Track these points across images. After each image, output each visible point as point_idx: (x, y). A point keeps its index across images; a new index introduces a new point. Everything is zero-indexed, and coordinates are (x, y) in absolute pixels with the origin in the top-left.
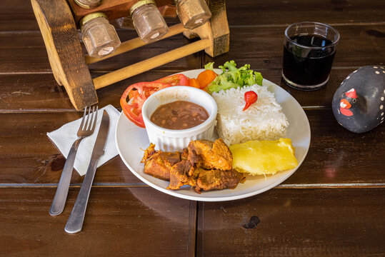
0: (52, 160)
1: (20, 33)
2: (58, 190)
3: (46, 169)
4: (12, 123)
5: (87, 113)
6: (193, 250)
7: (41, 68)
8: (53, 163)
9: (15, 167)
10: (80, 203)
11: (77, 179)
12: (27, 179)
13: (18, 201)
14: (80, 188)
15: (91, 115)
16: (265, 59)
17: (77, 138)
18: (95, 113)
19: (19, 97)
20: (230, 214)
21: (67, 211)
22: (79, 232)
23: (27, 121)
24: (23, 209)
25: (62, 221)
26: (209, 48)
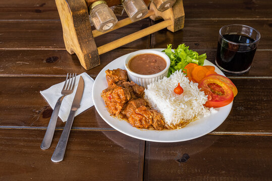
0: (43, 111)
1: (23, 21)
2: (47, 132)
3: (39, 117)
4: (15, 84)
5: (69, 78)
6: (142, 177)
7: (37, 46)
8: (44, 112)
9: (18, 115)
10: (62, 141)
11: (60, 124)
12: (25, 123)
13: (19, 138)
14: (62, 131)
15: (71, 79)
16: (195, 43)
17: (61, 95)
18: (74, 78)
19: (21, 66)
20: (168, 152)
21: (53, 146)
22: (61, 162)
23: (26, 82)
24: (22, 144)
25: (49, 154)
26: (171, 26)
